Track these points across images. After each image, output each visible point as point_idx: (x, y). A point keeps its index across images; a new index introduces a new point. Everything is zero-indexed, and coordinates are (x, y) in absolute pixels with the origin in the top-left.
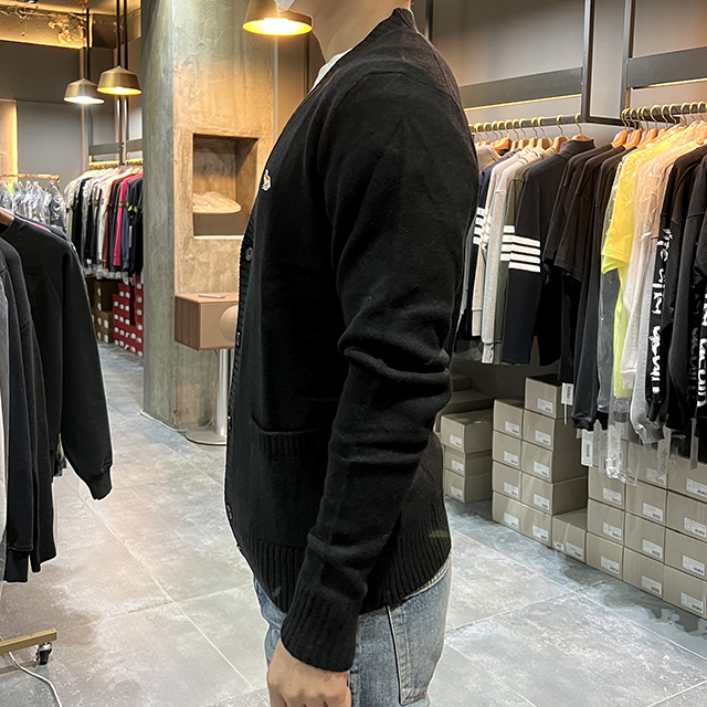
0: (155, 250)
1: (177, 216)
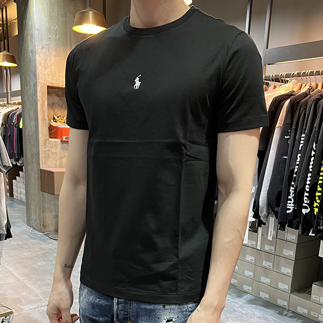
0: (29, 146)
1: (40, 128)
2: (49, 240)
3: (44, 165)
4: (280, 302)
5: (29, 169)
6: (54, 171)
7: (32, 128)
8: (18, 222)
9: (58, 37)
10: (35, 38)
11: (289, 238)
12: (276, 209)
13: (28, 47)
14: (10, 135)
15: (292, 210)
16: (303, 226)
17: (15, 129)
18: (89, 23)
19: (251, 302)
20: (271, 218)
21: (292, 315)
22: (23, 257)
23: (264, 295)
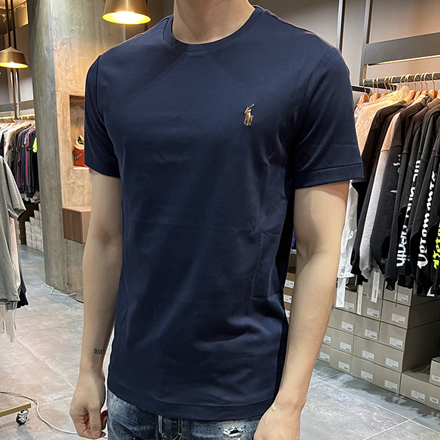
0: (47, 177)
1: (61, 153)
2: (77, 304)
3: (67, 203)
4: (388, 385)
5: (47, 208)
6: (81, 211)
7: (50, 153)
8: (34, 279)
9: (82, 28)
10: (52, 30)
11: (399, 300)
12: (382, 261)
13: (42, 42)
14: (20, 162)
15: (404, 262)
16: (418, 284)
17: (27, 154)
18: (125, 10)
19: (349, 384)
20: (375, 272)
21: (405, 401)
22: (42, 328)
23: (366, 375)
